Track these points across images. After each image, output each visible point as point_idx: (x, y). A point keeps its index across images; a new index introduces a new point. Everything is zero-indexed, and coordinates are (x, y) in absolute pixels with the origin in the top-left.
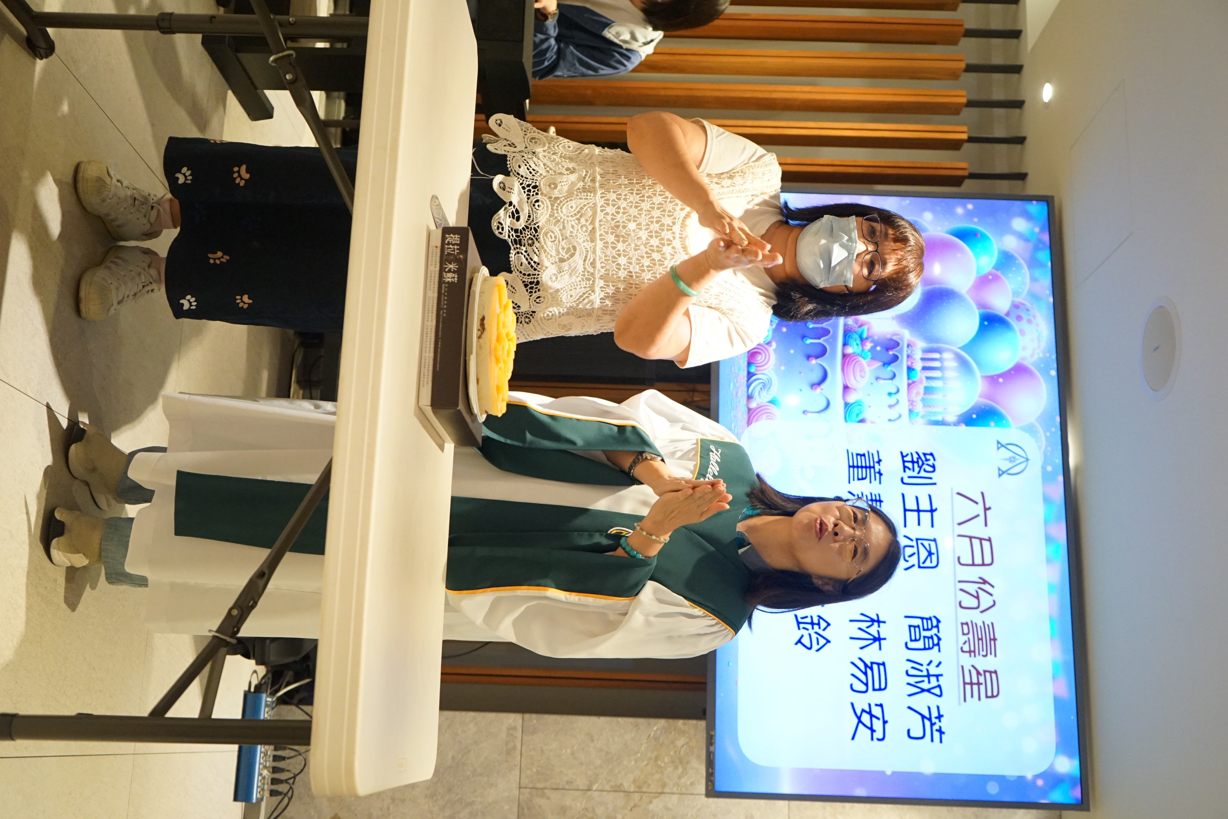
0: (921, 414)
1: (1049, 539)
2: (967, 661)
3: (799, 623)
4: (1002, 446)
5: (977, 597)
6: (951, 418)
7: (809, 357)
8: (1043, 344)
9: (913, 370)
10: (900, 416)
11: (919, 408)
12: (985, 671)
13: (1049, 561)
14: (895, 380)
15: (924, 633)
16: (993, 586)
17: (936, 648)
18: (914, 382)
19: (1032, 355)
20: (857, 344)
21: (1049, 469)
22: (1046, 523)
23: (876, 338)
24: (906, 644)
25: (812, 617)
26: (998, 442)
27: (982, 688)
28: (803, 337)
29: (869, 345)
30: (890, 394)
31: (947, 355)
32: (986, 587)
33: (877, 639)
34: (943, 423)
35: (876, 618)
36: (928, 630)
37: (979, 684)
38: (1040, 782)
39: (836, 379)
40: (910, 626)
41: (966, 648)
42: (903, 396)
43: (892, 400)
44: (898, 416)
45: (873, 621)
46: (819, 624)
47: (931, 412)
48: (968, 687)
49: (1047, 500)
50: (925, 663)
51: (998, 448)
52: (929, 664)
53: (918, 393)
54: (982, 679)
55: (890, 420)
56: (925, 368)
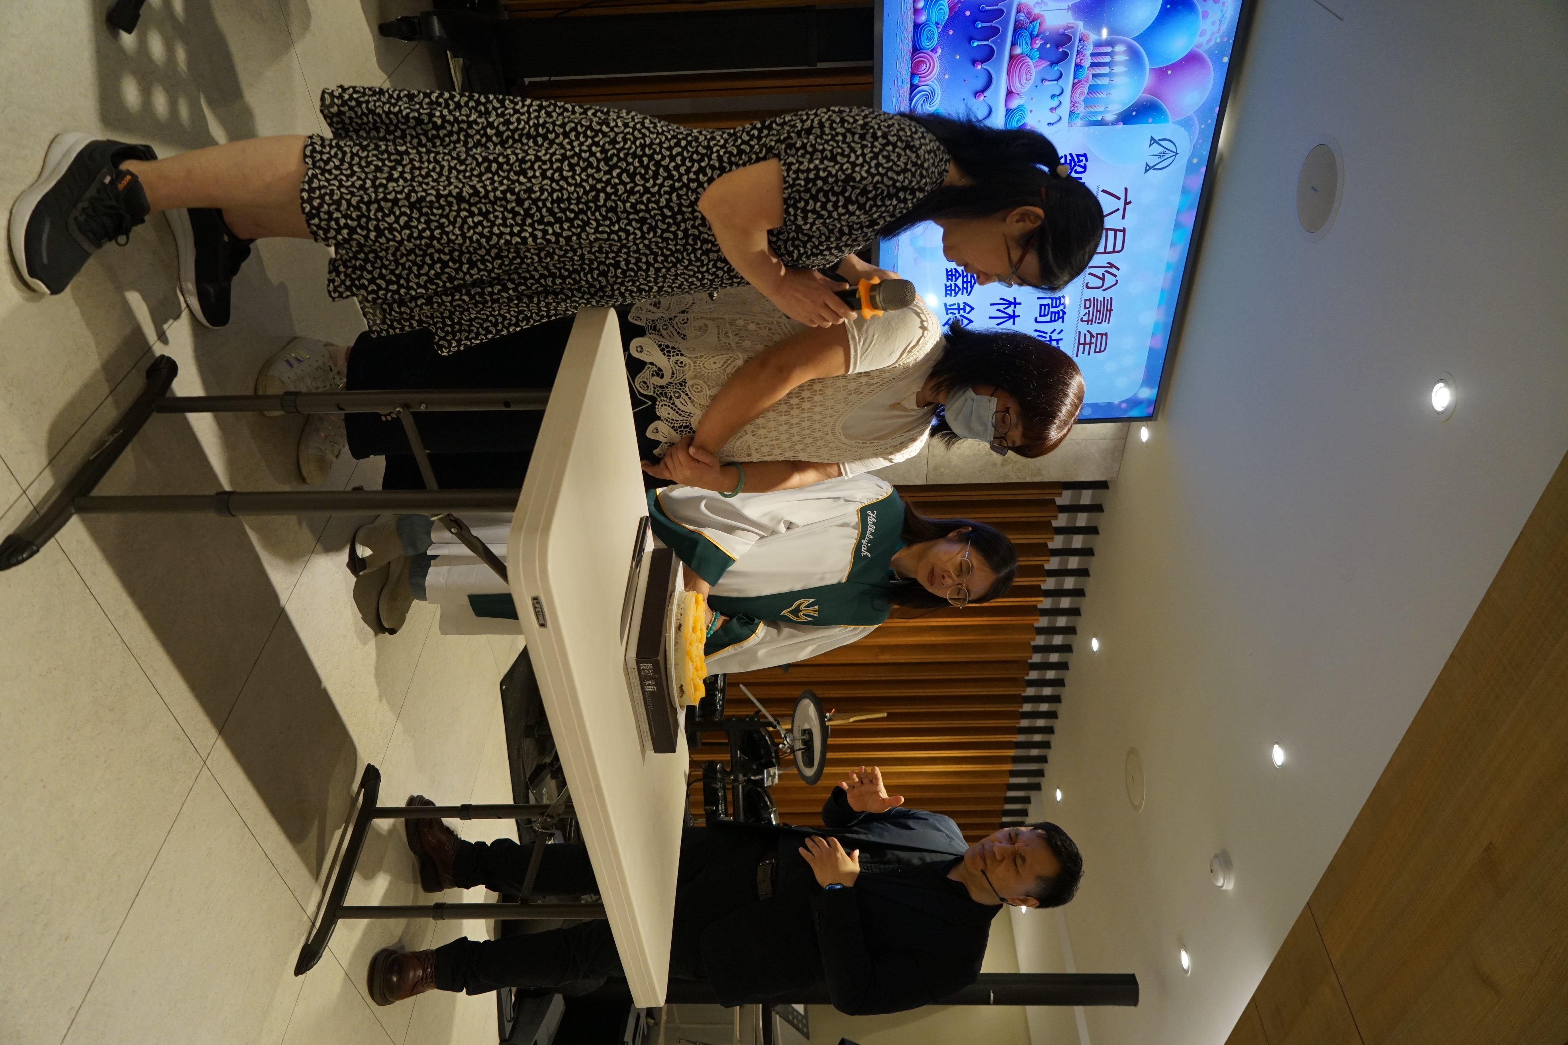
0: (1082, 114)
1: (1178, 225)
2: (1084, 328)
3: (947, 310)
4: (1155, 142)
5: (1103, 279)
6: (1110, 117)
7: (974, 62)
8: (1224, 27)
9: (1082, 67)
10: (1061, 118)
11: (1081, 109)
12: (1097, 334)
13: (1173, 244)
14: (1060, 81)
15: (1052, 310)
16: (1118, 269)
17: (1060, 320)
18: (1080, 81)
19: (1209, 41)
20: (1027, 43)
21: (1195, 161)
22: (1178, 212)
23: (1047, 34)
24: (1036, 318)
25: (959, 304)
26: (1152, 138)
27: (1093, 346)
28: (970, 39)
29: (1039, 43)
30: (1053, 96)
31: (1119, 48)
32: (1113, 270)
33: (1013, 317)
34: (1102, 123)
35: (1013, 301)
36: (1056, 307)
37: (1091, 343)
38: (1124, 405)
39: (1001, 84)
40: (1041, 305)
41: (1085, 318)
42: (1066, 99)
43: (1055, 103)
44: (1058, 118)
45: (1010, 303)
46: (964, 309)
47: (1092, 112)
48: (1081, 347)
49: (1185, 191)
50: (1049, 331)
51: (1151, 145)
52: (1052, 333)
53: (1082, 93)
54: (1094, 340)
55: (1049, 124)
56: (1093, 65)
